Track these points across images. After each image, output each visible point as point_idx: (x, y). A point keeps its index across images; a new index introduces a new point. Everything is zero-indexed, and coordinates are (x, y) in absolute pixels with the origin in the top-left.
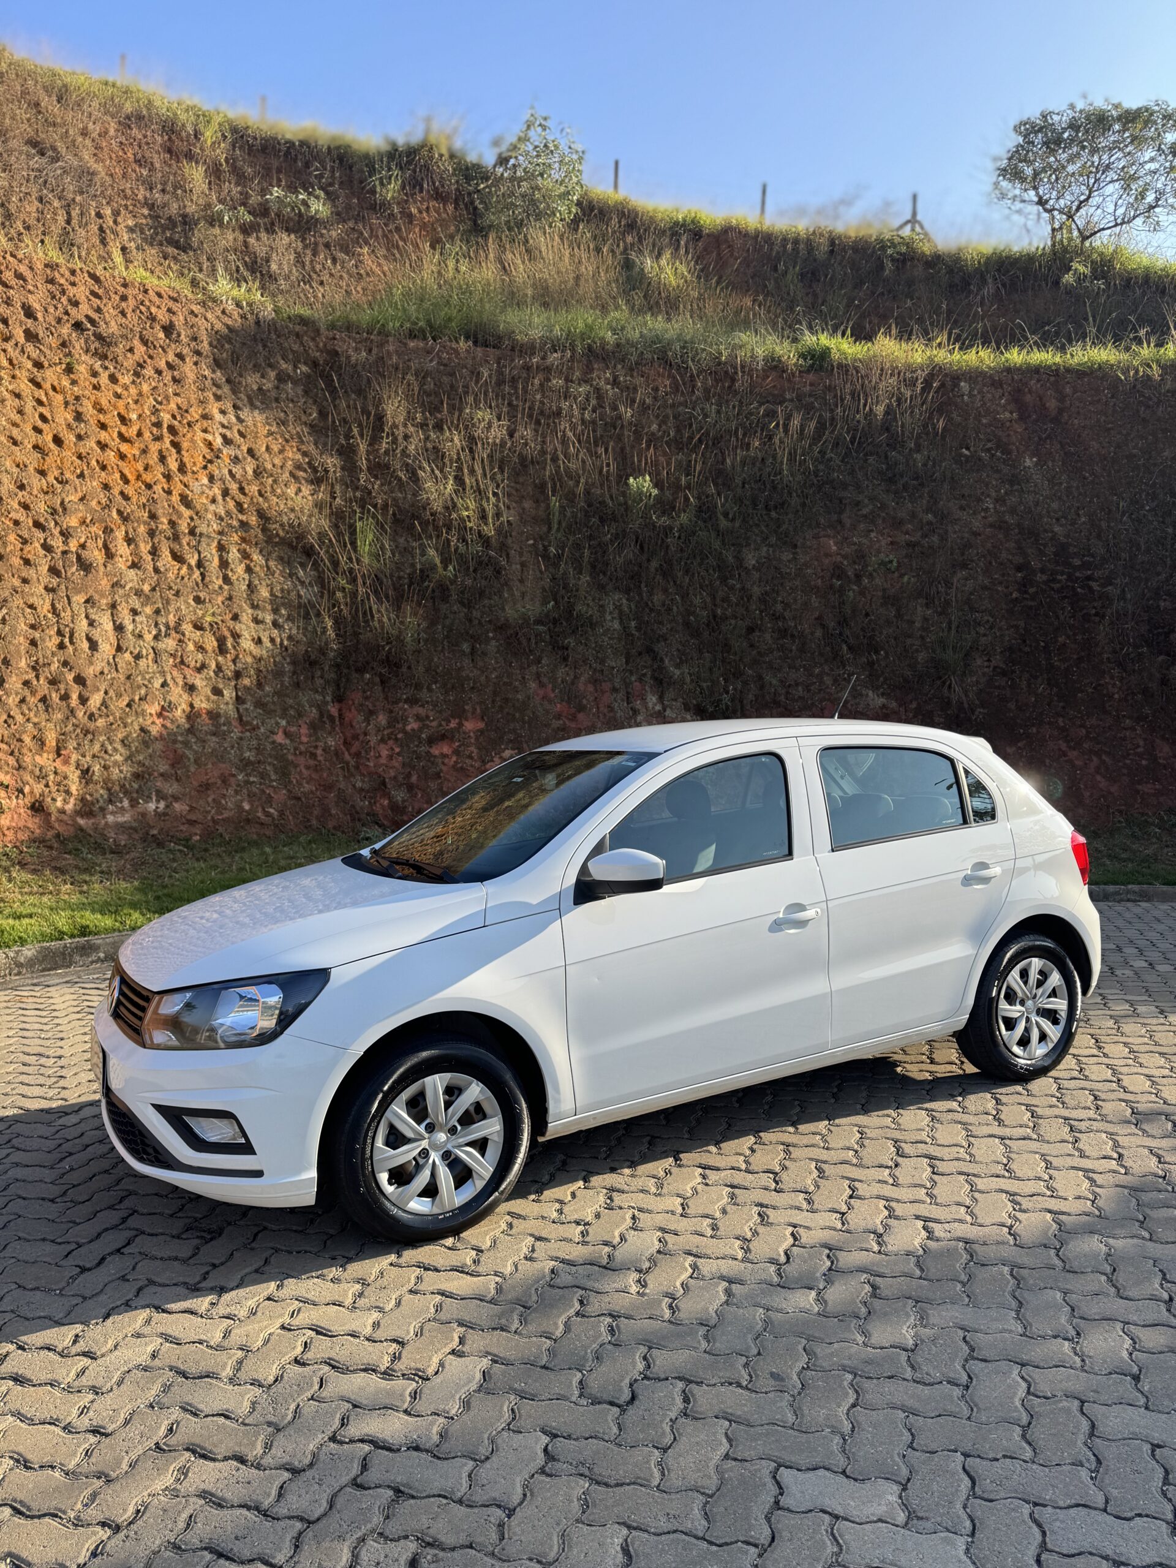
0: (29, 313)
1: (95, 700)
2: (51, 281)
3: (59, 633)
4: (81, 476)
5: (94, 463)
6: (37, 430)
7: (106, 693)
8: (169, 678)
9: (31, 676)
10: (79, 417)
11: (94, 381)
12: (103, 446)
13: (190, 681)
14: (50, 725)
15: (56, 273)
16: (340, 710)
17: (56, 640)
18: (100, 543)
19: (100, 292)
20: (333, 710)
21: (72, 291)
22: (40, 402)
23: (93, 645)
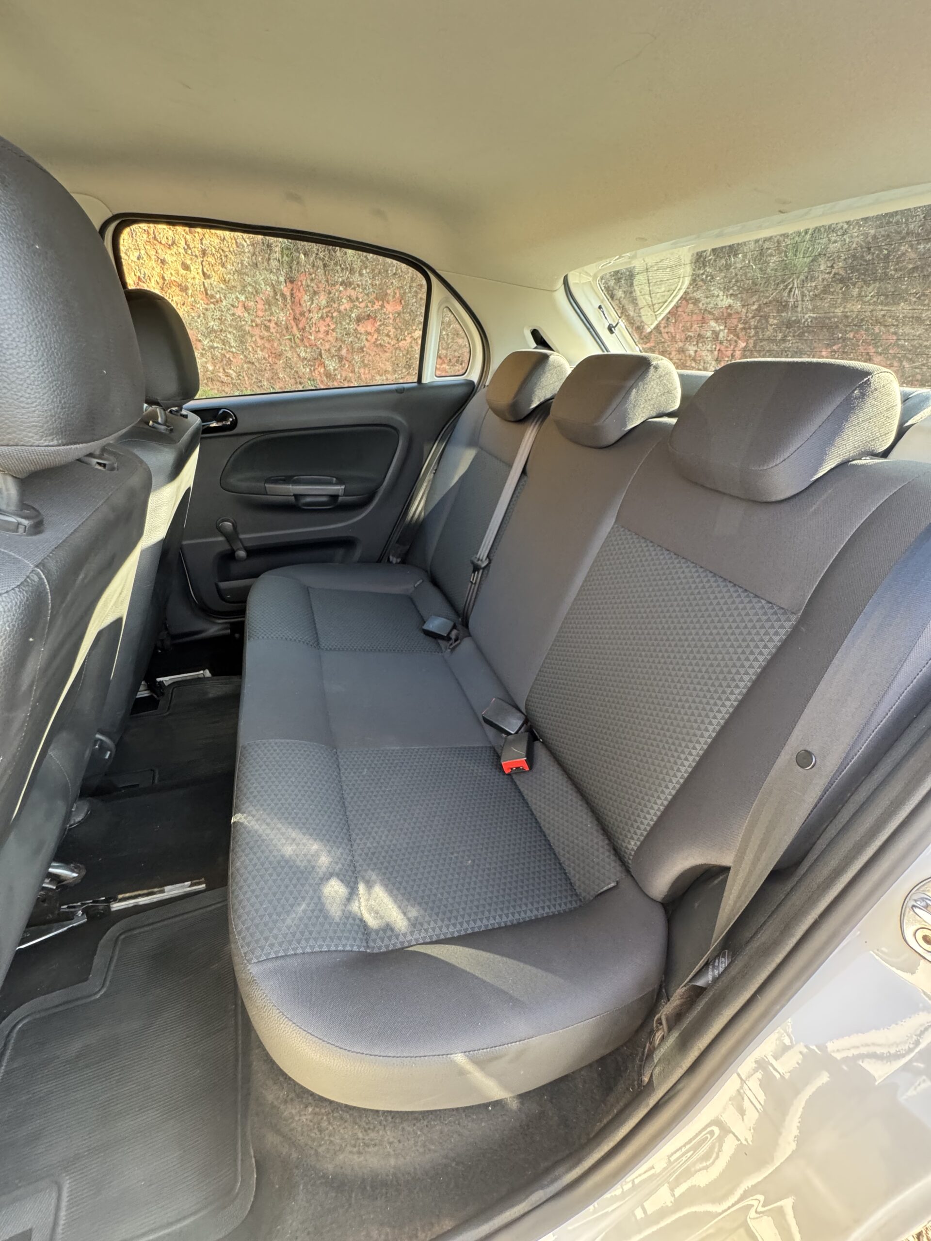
13: (162, 255)
16: (291, 290)
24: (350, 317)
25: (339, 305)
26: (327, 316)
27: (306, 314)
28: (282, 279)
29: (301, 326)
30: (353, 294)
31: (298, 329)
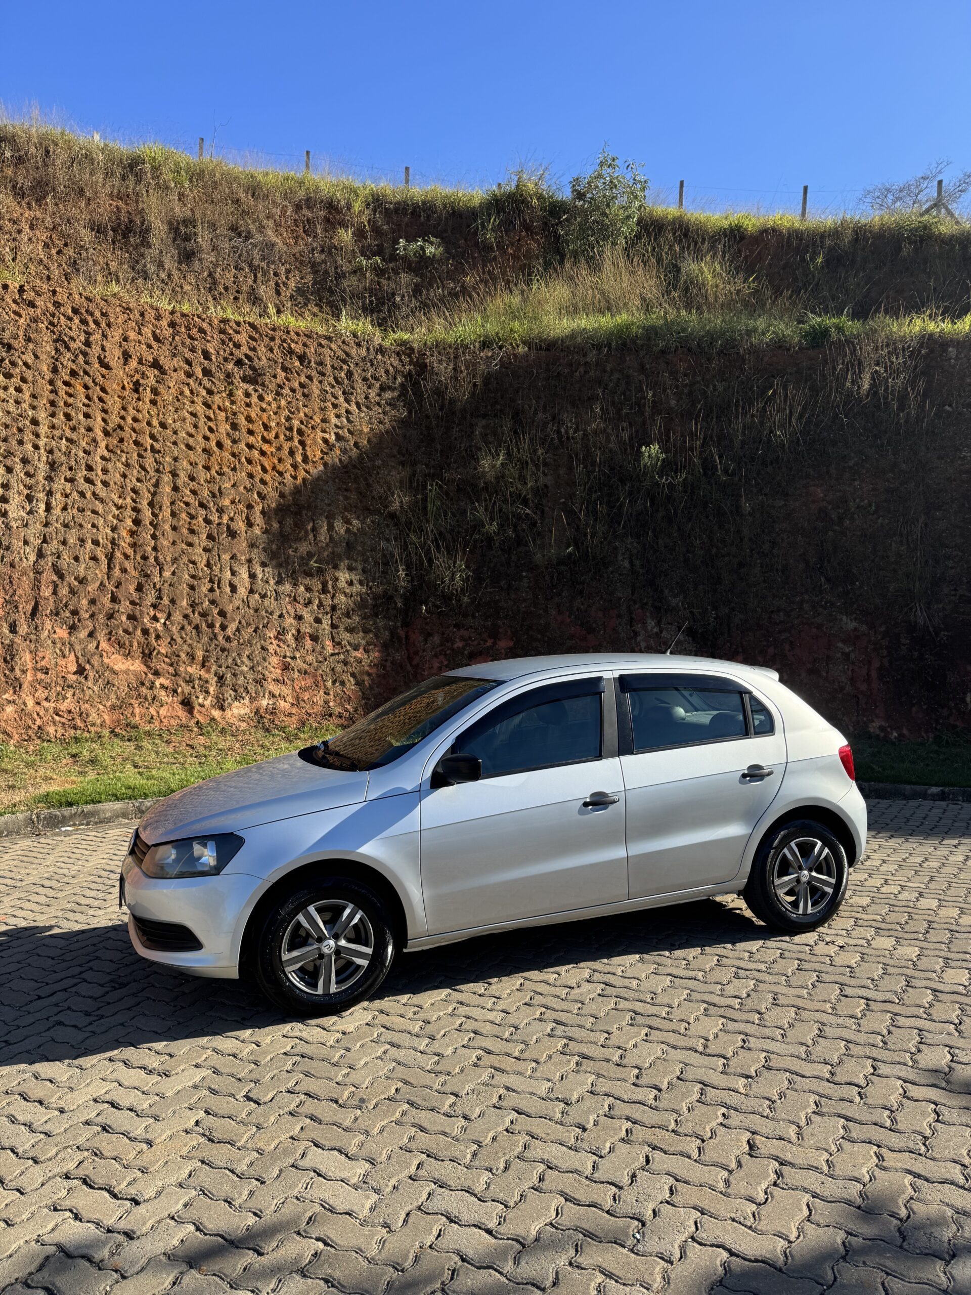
0: (206, 355)
1: (232, 628)
2: (222, 332)
3: (211, 581)
4: (234, 469)
5: (243, 459)
6: (206, 438)
7: (240, 622)
8: (284, 611)
9: (189, 611)
10: (234, 426)
11: (247, 400)
12: (250, 447)
13: (299, 613)
14: (200, 645)
15: (227, 327)
16: (407, 632)
17: (208, 586)
18: (244, 516)
19: (257, 336)
20: (401, 633)
21: (237, 338)
22: (209, 419)
23: (234, 589)
24: (463, 654)
25: (453, 644)
26: (441, 654)
27: (420, 653)
28: (399, 624)
29: (414, 663)
30: (465, 633)
31: (411, 665)
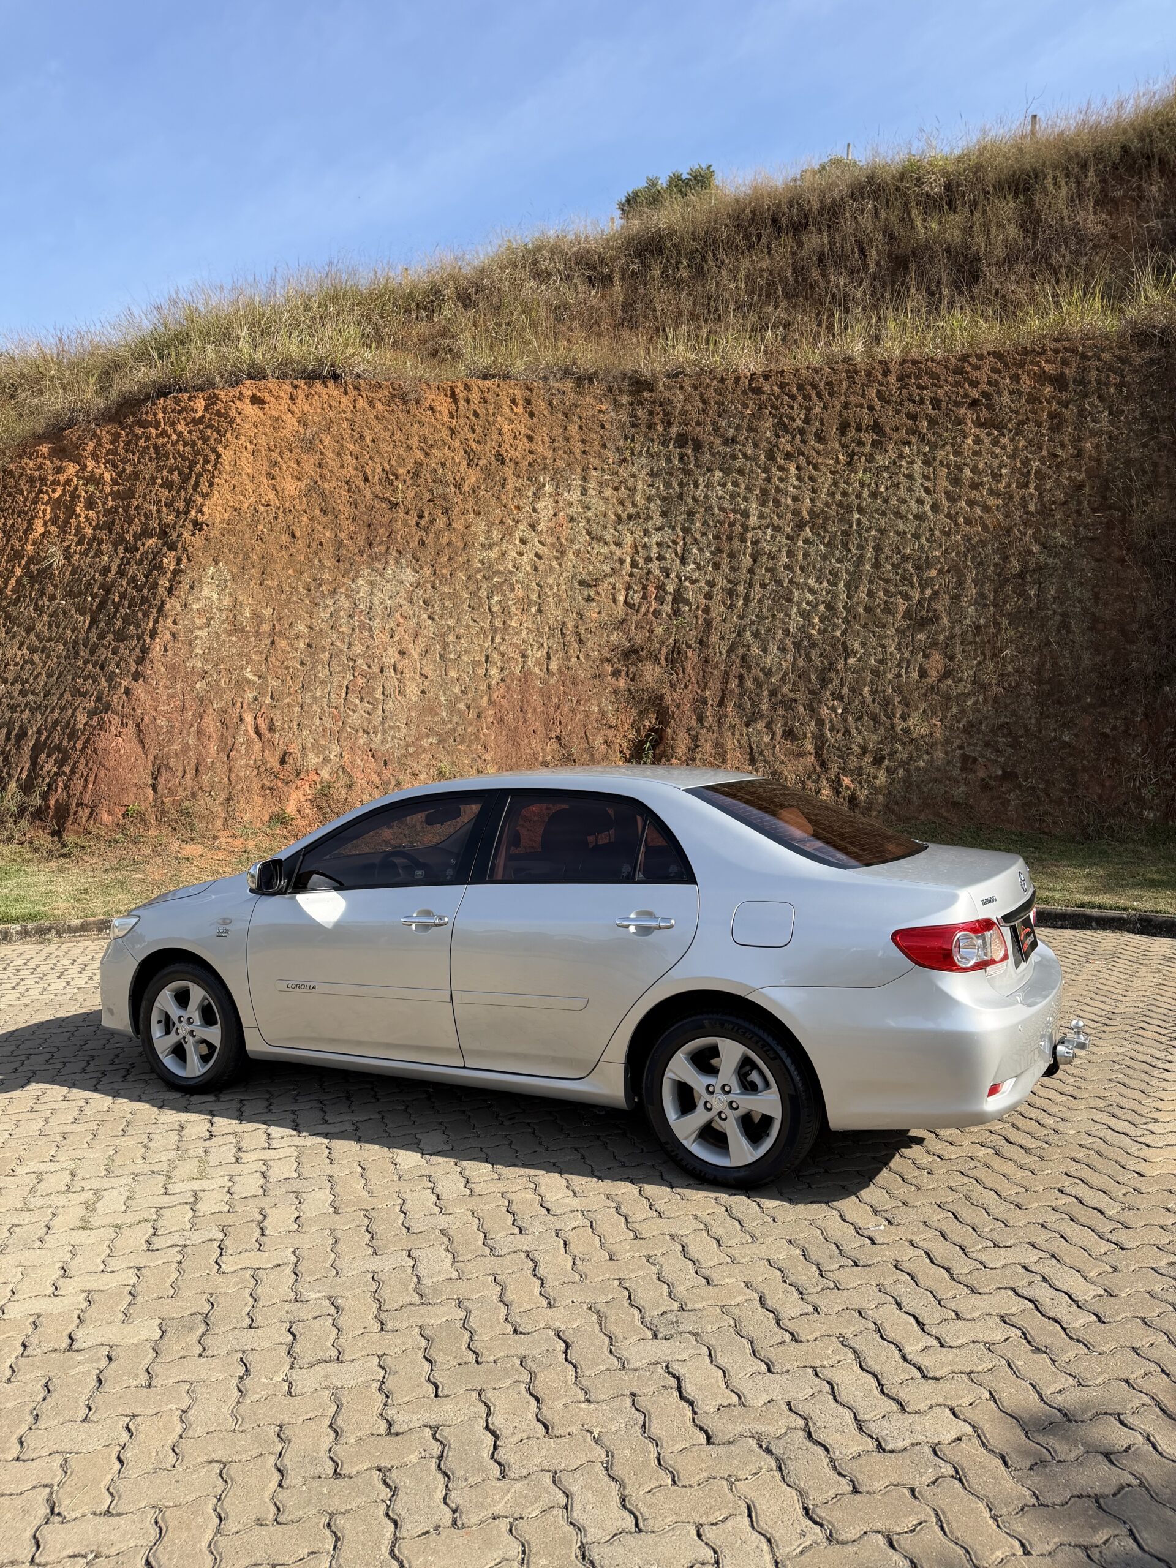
0: (936, 404)
2: (959, 371)
3: (899, 665)
4: (948, 534)
5: (961, 520)
6: (920, 501)
11: (977, 448)
12: (971, 503)
19: (1001, 367)
21: (975, 375)
22: (927, 478)
23: (923, 673)
